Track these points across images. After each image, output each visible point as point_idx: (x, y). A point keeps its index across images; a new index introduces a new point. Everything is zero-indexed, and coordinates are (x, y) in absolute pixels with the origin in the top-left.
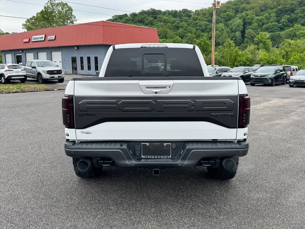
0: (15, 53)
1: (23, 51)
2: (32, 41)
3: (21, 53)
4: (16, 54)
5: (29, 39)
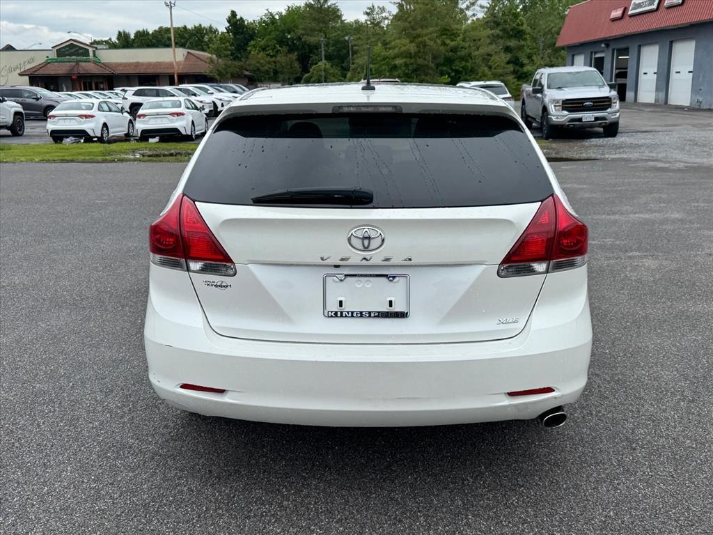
0: (592, 53)
1: (607, 46)
2: (630, 13)
3: (602, 52)
4: (595, 53)
5: (622, 9)
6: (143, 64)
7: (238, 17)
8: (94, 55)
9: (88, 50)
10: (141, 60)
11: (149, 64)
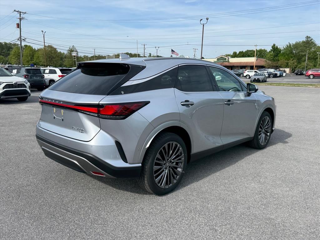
6: (242, 62)
7: (276, 46)
8: (228, 60)
9: (226, 59)
10: (242, 61)
11: (245, 62)
